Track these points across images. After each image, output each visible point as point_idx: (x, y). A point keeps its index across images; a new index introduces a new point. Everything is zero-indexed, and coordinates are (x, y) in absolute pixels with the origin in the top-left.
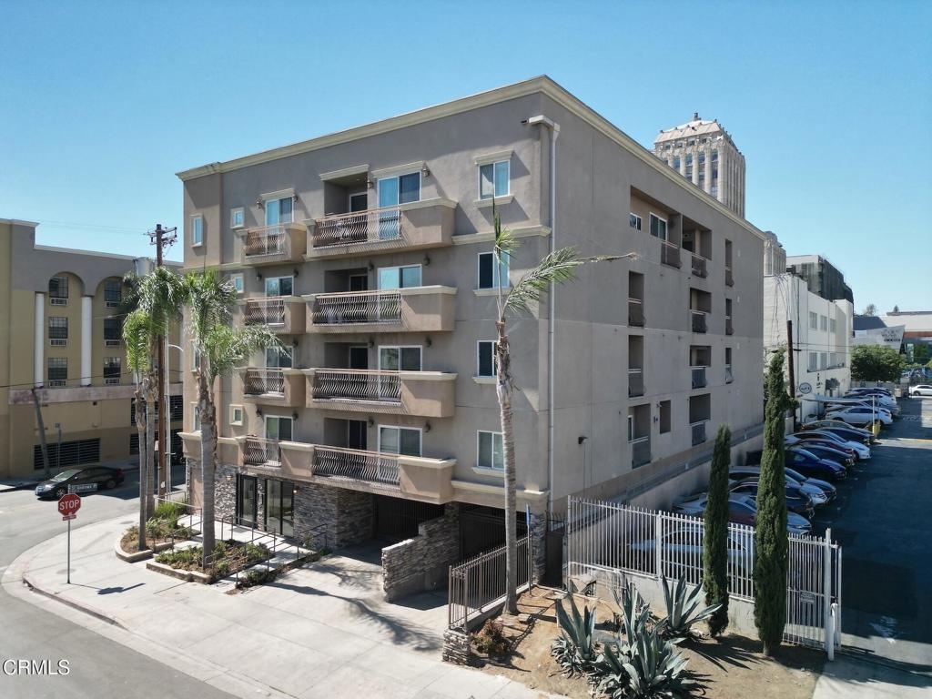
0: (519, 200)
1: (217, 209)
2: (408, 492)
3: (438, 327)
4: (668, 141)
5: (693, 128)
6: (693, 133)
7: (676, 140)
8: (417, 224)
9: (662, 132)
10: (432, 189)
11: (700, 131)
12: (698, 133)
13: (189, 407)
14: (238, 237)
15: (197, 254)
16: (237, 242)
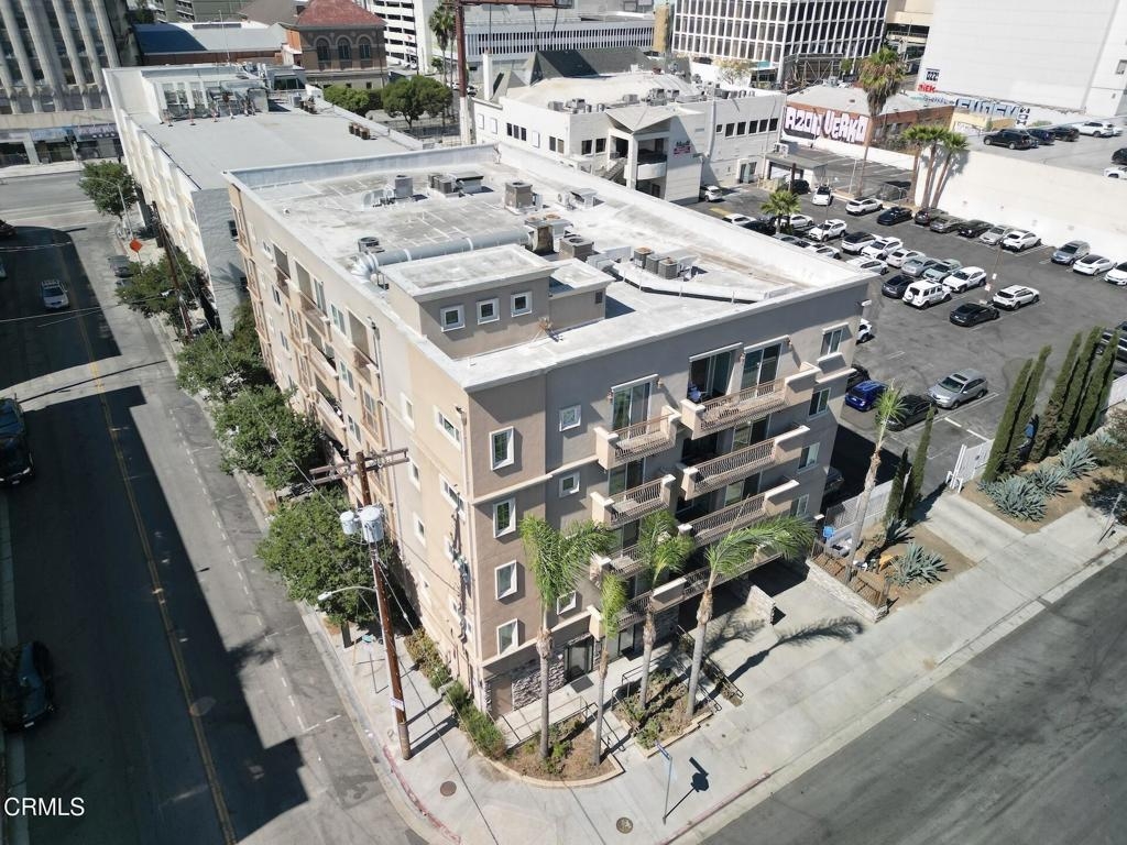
1: (542, 416)
8: (797, 391)
10: (790, 355)
13: (494, 632)
14: (569, 437)
15: (502, 476)
16: (567, 443)
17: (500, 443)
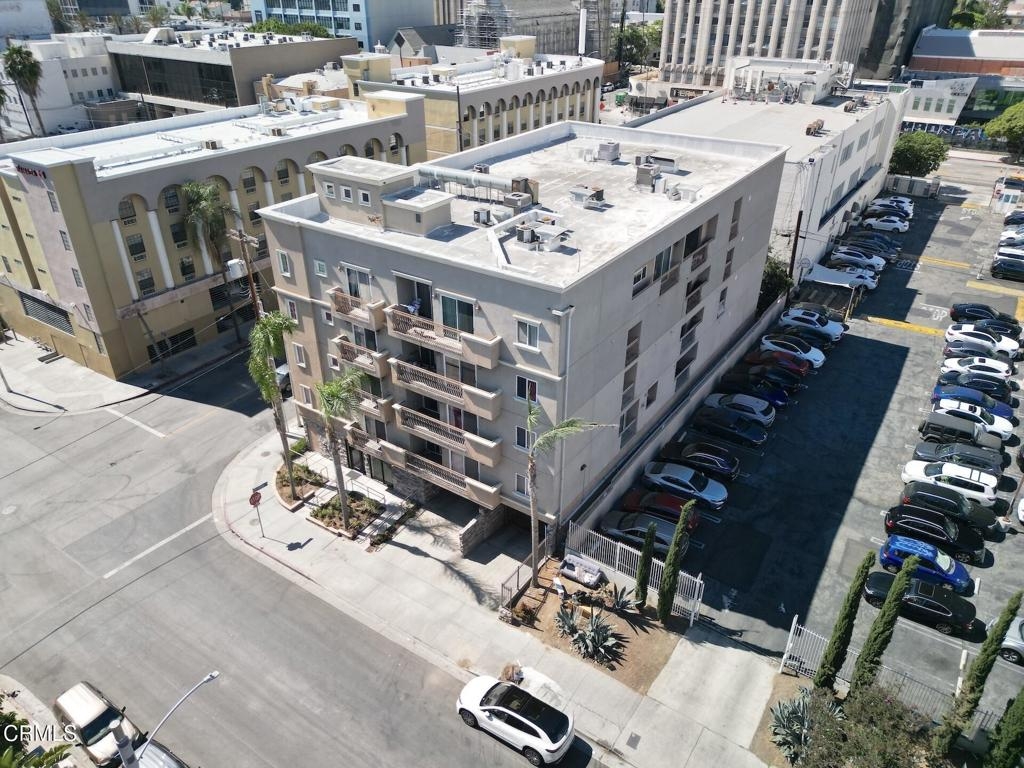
0: (546, 357)
1: (301, 255)
2: (472, 497)
8: (474, 351)
10: (483, 321)
13: (299, 386)
15: (287, 282)
16: (323, 287)
17: (284, 260)
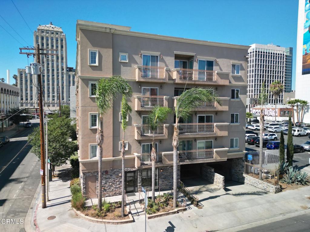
0: (242, 76)
1: (110, 51)
2: (217, 159)
3: (228, 110)
4: (43, 29)
5: (53, 28)
6: (53, 29)
7: (46, 30)
8: (221, 78)
9: (40, 25)
10: (218, 67)
11: (55, 29)
12: (54, 30)
13: (88, 146)
14: (124, 66)
15: (93, 70)
16: (123, 69)
17: (93, 55)
